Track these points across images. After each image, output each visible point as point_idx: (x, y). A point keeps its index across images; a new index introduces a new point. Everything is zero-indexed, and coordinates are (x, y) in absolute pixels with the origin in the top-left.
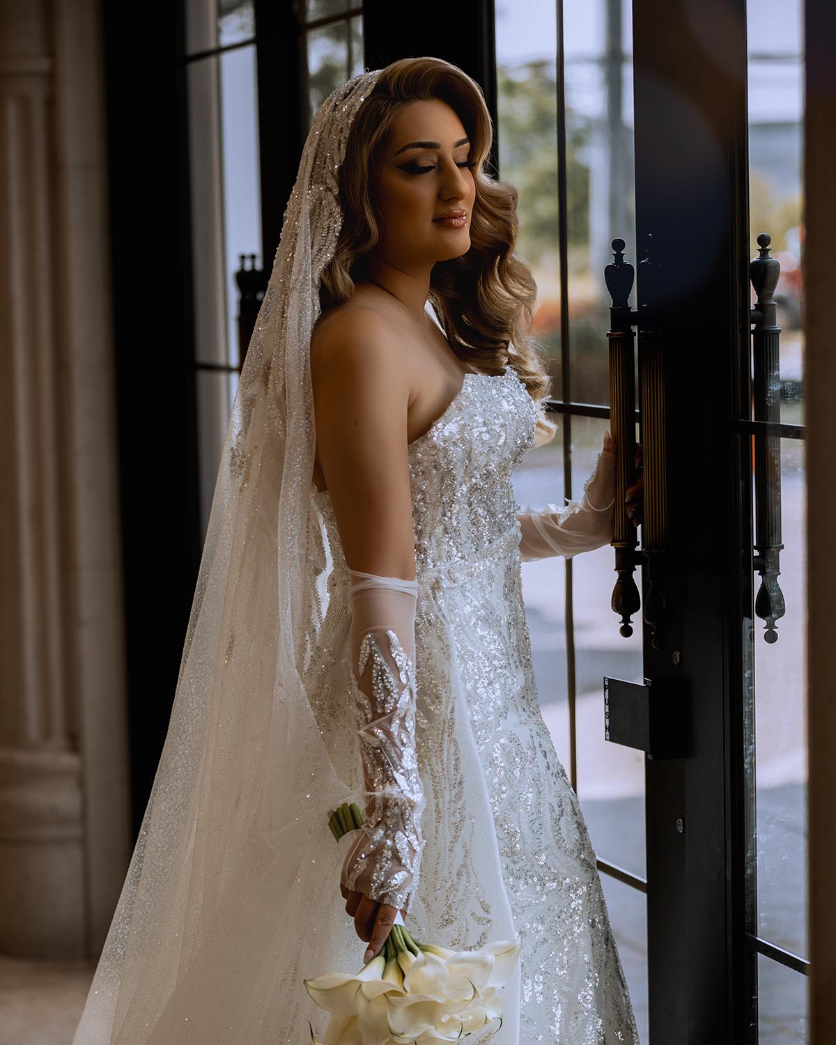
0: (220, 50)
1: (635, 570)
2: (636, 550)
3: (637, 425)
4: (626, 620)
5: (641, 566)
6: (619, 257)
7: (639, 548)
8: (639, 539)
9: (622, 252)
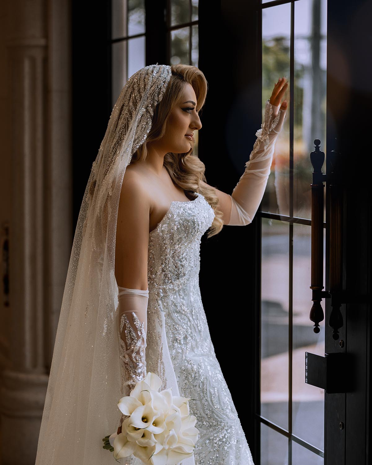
0: (128, 38)
1: (322, 300)
2: (322, 291)
3: (325, 229)
4: (317, 325)
5: (325, 298)
6: (317, 148)
7: (324, 290)
8: (324, 285)
9: (319, 146)
